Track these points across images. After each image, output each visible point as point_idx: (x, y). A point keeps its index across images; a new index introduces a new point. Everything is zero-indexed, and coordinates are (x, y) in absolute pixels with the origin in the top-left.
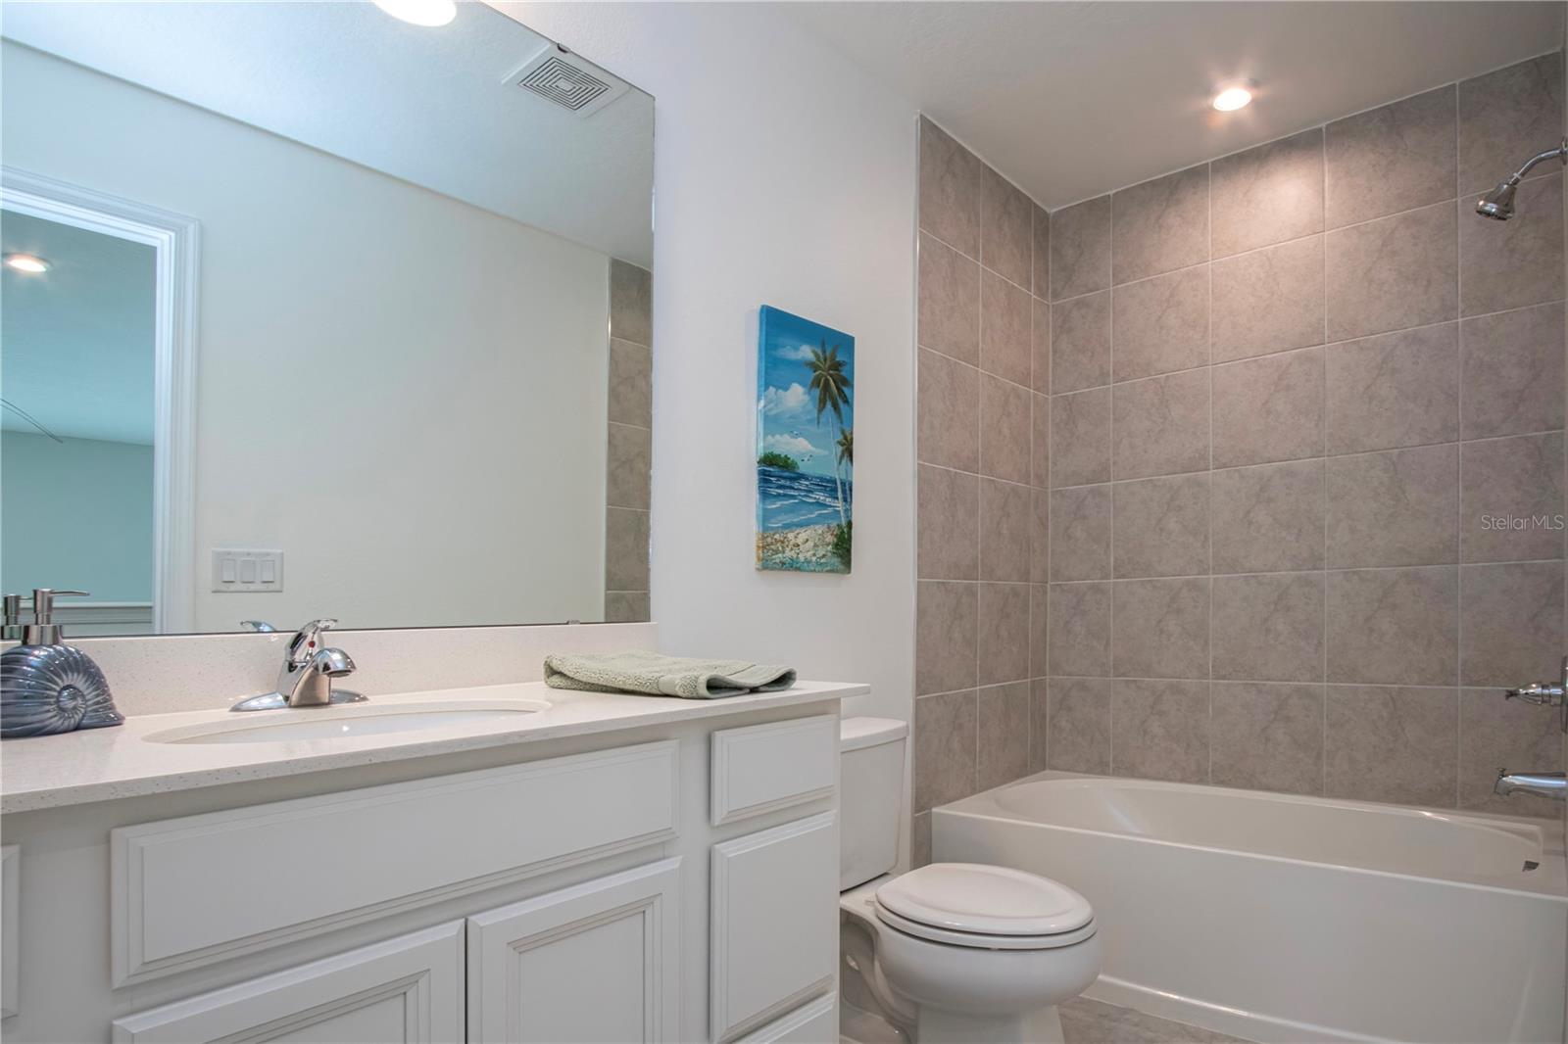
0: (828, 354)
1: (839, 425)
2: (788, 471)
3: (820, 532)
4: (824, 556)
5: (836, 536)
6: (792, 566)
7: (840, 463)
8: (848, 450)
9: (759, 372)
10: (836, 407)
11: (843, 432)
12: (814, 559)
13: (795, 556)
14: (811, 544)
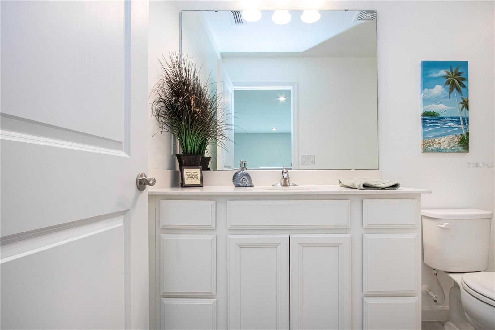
0: (454, 71)
1: (461, 96)
2: (435, 117)
3: (451, 137)
4: (454, 146)
5: (460, 139)
6: (438, 151)
7: (462, 110)
8: (466, 105)
9: (421, 84)
10: (458, 90)
11: (462, 99)
12: (448, 148)
13: (439, 147)
14: (447, 142)
